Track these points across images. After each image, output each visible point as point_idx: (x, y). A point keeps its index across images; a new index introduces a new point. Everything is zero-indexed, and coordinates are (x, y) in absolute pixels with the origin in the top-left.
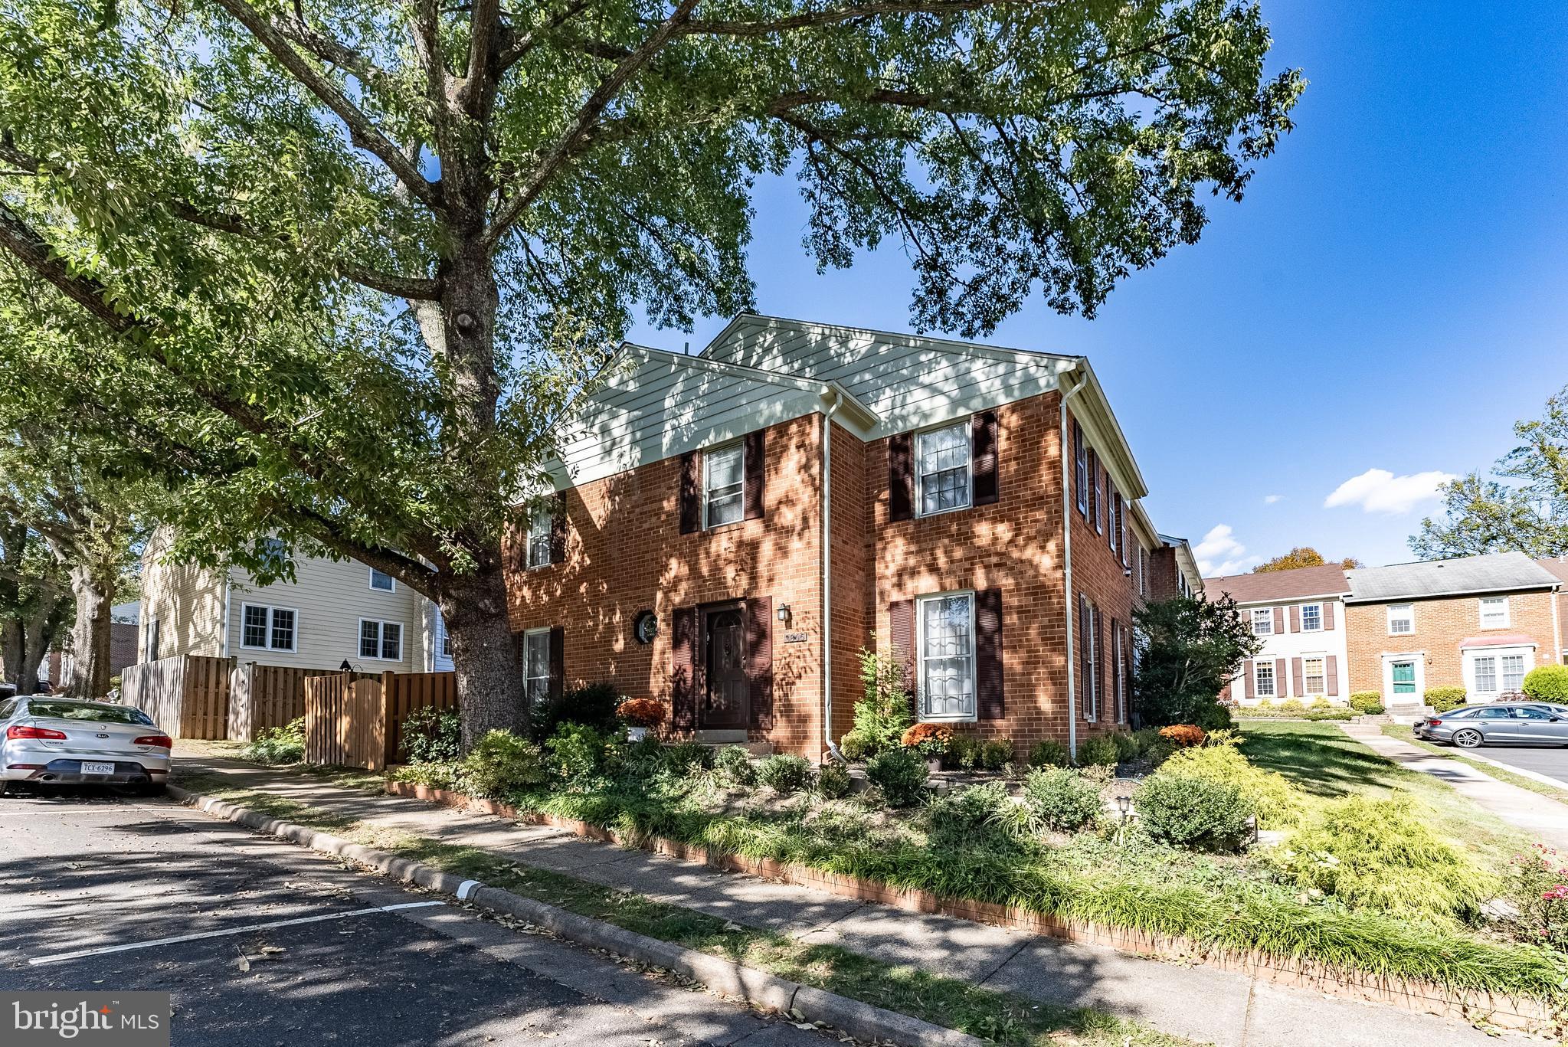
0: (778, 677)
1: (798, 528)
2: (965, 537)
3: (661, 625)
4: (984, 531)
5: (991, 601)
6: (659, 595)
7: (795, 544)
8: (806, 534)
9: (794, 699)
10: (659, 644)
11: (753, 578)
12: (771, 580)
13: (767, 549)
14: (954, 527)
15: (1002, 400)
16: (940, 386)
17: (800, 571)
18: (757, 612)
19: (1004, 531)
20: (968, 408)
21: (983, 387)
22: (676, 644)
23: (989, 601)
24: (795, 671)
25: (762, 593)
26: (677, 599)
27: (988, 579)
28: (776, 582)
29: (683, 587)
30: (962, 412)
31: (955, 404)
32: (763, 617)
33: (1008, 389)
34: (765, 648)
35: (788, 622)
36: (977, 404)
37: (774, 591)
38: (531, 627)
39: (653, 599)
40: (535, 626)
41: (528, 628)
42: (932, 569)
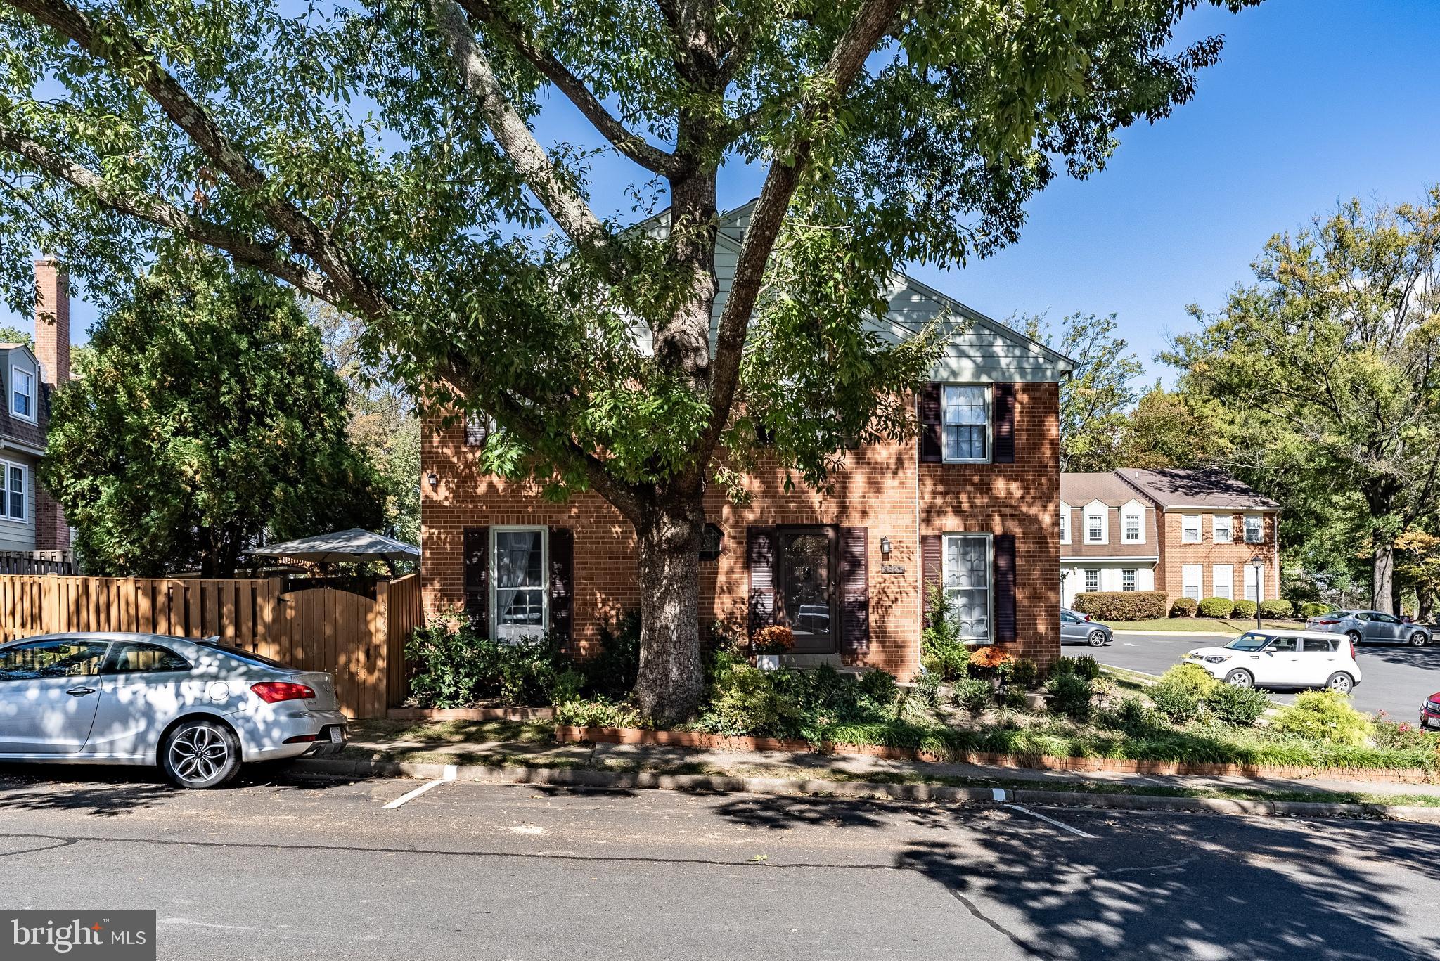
0: (873, 602)
1: (893, 467)
2: (985, 488)
3: (728, 542)
4: (1000, 486)
5: (1006, 545)
6: (726, 511)
7: (889, 482)
8: (900, 473)
9: (891, 624)
10: (724, 563)
11: (844, 509)
12: (864, 513)
13: (859, 481)
14: (978, 477)
15: (1017, 378)
16: (966, 348)
17: (897, 507)
18: (851, 543)
19: (1016, 489)
20: (990, 377)
21: (1002, 362)
22: (749, 563)
23: (1005, 544)
24: (892, 596)
25: (854, 521)
26: (750, 516)
27: (1003, 525)
28: (871, 514)
29: (757, 504)
30: (984, 379)
31: (979, 370)
32: (857, 548)
33: (1022, 369)
34: (860, 577)
35: (885, 556)
36: (996, 376)
37: (868, 523)
38: (508, 523)
39: (719, 512)
40: (518, 523)
41: (503, 523)
42: (958, 511)
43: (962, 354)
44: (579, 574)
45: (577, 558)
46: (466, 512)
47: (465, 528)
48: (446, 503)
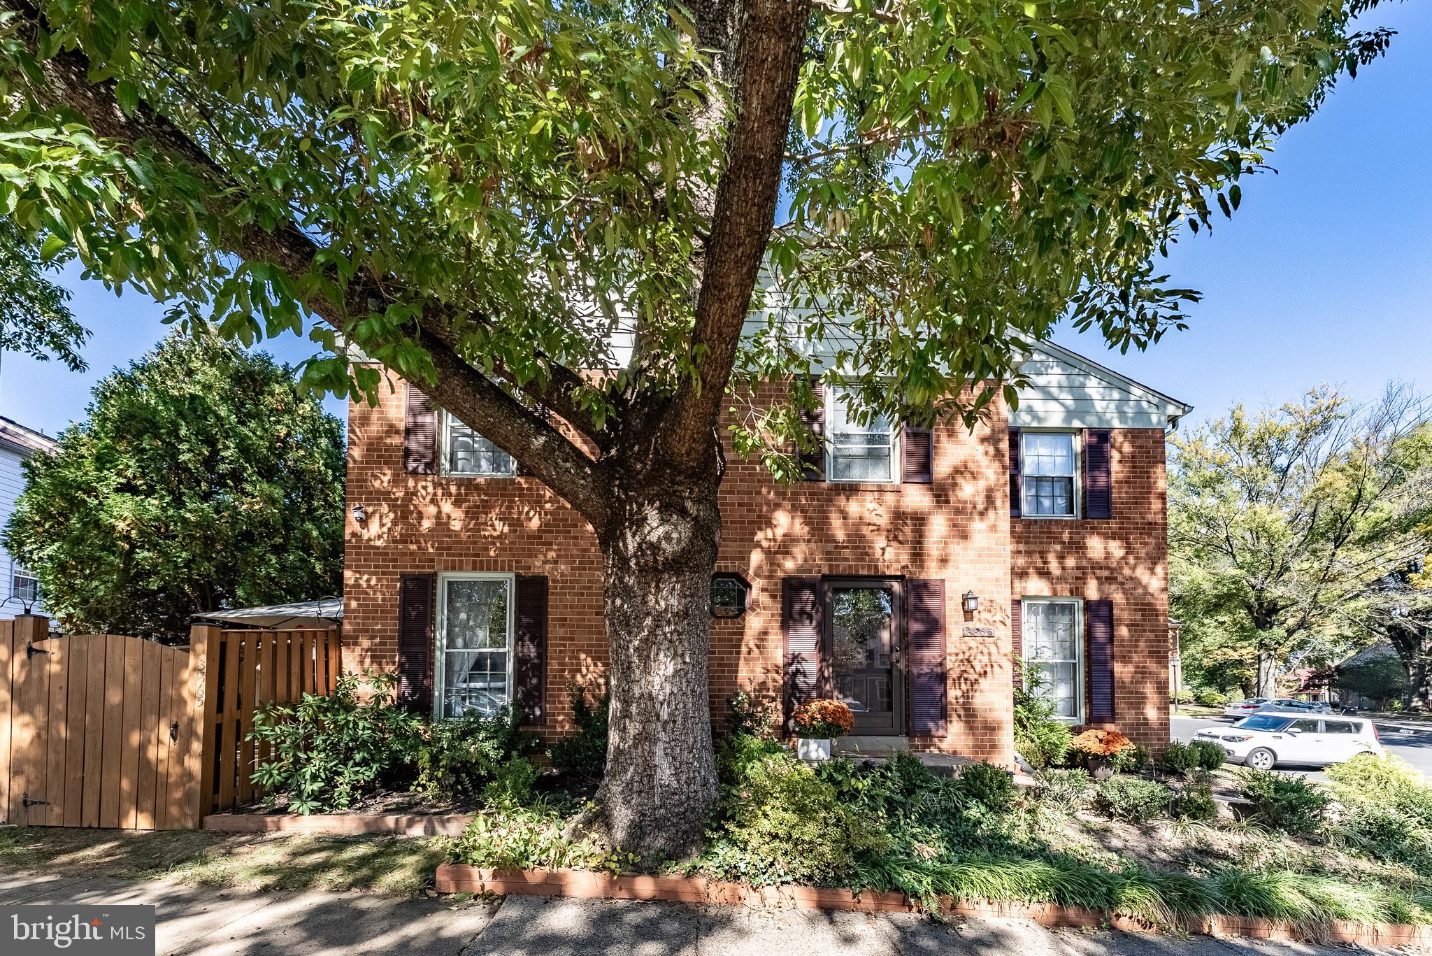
0: (954, 674)
1: (980, 507)
2: (1077, 547)
3: (757, 596)
4: (1096, 546)
5: (1104, 611)
6: (756, 557)
7: (977, 526)
8: (991, 513)
9: (978, 701)
10: (754, 623)
11: (918, 555)
12: (944, 561)
13: (938, 525)
14: (1066, 537)
15: (1116, 423)
16: (1055, 391)
17: (984, 556)
18: (926, 598)
19: (1116, 549)
20: (1083, 422)
21: (1099, 406)
22: (788, 620)
23: (1100, 611)
24: (978, 669)
25: (932, 573)
26: (790, 565)
27: (1100, 590)
28: (951, 564)
29: (800, 551)
30: (1076, 424)
31: (1070, 414)
32: (932, 604)
33: (1122, 414)
34: (936, 642)
35: (968, 614)
36: (1093, 421)
37: (946, 574)
38: (461, 569)
39: (745, 558)
40: (474, 569)
41: (453, 569)
42: (1044, 573)
43: (1048, 396)
44: (555, 631)
45: (552, 614)
46: (405, 554)
47: (402, 575)
48: (379, 543)
